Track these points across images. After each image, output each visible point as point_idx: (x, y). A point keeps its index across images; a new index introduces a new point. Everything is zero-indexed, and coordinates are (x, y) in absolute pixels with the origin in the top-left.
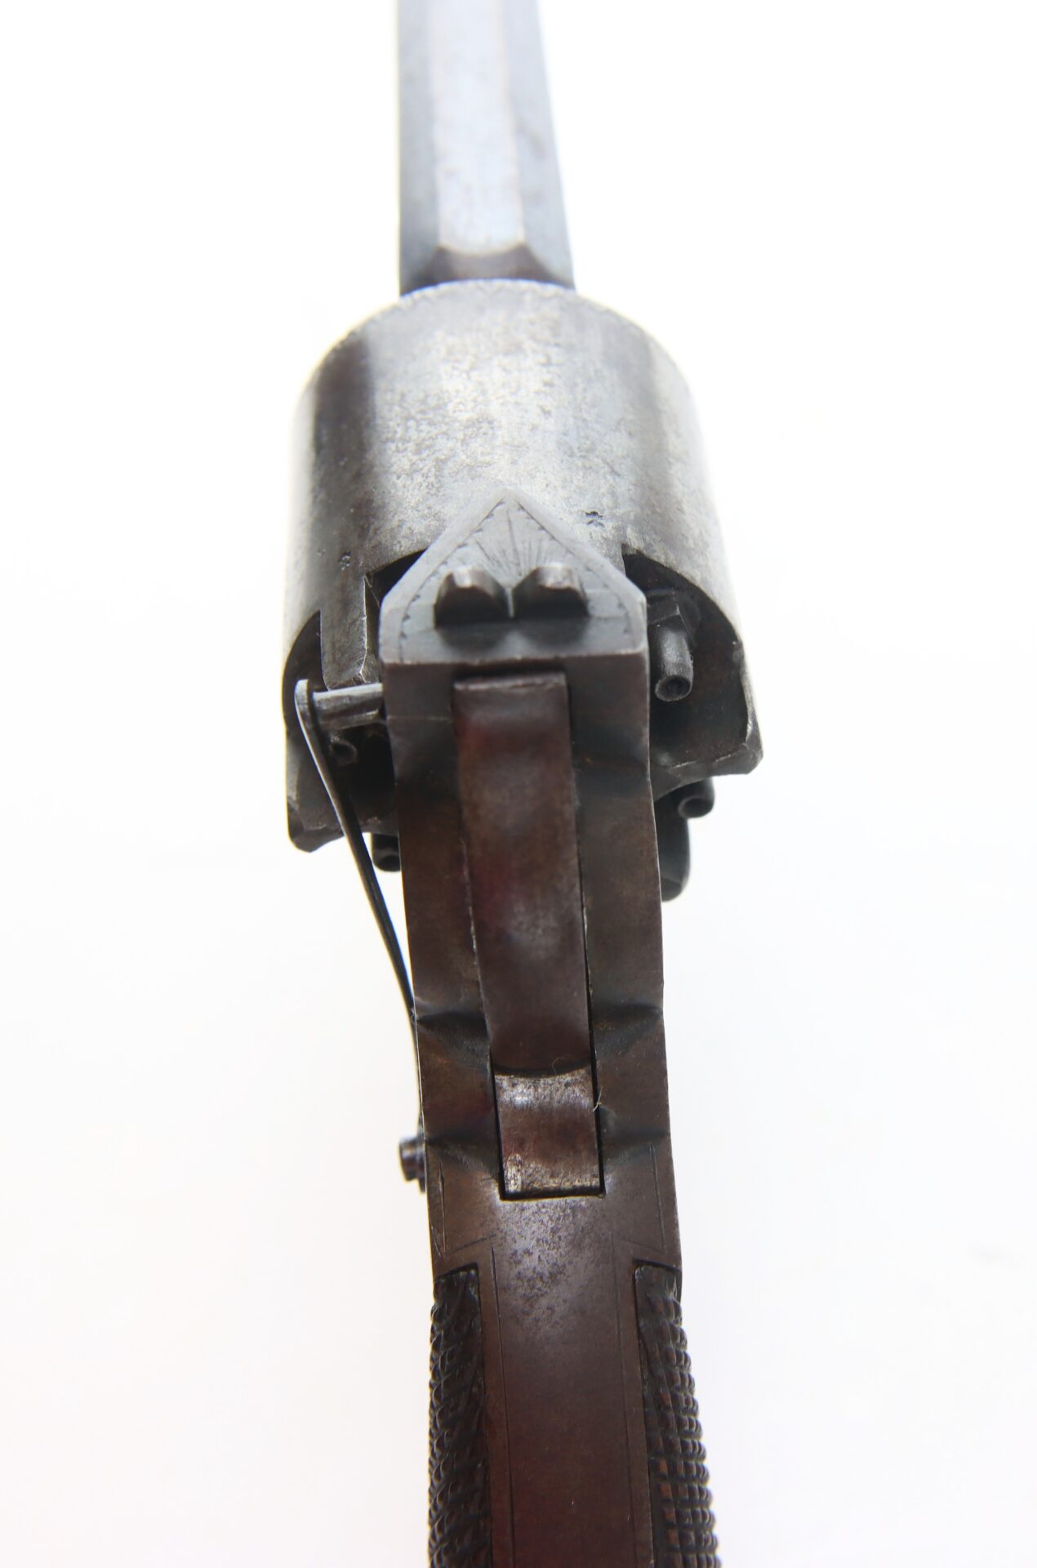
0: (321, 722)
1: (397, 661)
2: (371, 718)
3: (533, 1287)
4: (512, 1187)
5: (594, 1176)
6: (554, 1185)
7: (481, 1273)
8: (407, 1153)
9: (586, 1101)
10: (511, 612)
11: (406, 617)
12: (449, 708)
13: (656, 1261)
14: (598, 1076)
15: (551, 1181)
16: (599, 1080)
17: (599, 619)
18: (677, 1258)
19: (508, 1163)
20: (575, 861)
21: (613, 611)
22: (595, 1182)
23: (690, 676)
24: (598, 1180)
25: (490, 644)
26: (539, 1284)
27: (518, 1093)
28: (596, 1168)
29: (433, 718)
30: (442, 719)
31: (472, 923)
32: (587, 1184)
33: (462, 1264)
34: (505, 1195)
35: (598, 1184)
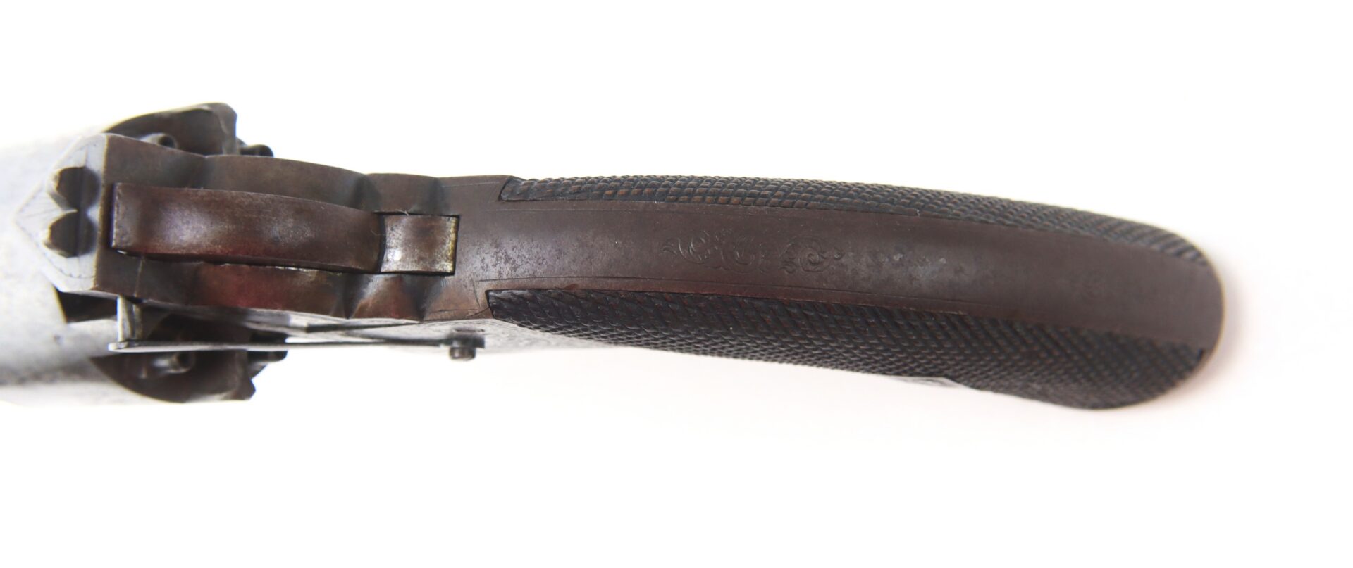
0: (135, 338)
1: (93, 279)
2: (138, 309)
3: (501, 258)
4: (449, 268)
5: (449, 220)
6: (451, 244)
7: (491, 288)
8: (457, 355)
9: (406, 220)
10: (74, 211)
11: (71, 276)
12: (134, 258)
13: (502, 187)
14: (389, 211)
15: (447, 245)
16: (392, 211)
17: (86, 161)
18: (503, 177)
19: (433, 268)
20: (234, 192)
21: (83, 153)
22: (453, 220)
23: (161, 135)
24: (451, 218)
25: (90, 225)
26: (500, 254)
27: (395, 258)
28: (443, 218)
29: (140, 270)
30: (141, 265)
31: (277, 267)
32: (453, 225)
33: (486, 300)
34: (452, 273)
35: (455, 218)
